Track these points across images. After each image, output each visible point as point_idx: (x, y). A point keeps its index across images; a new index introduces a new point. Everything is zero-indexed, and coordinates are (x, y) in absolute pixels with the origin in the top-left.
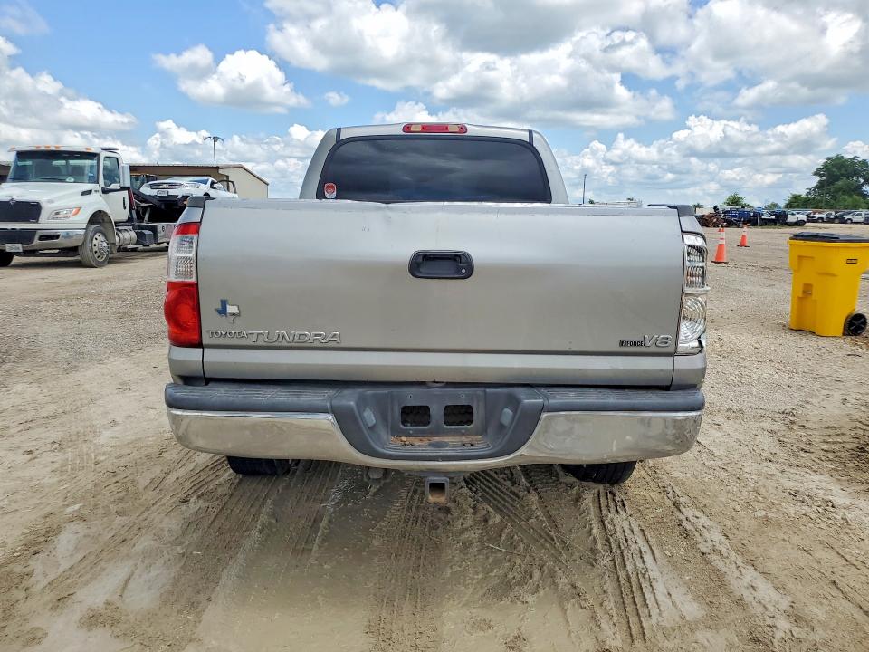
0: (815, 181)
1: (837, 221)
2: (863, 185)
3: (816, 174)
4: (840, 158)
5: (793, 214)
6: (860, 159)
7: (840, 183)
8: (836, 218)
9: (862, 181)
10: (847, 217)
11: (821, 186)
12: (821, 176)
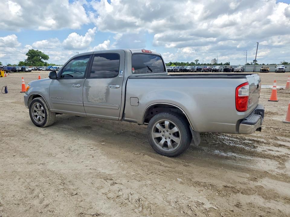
0: (27, 57)
1: (37, 70)
2: (41, 59)
3: (26, 55)
4: (33, 50)
5: (27, 68)
6: (39, 51)
7: (35, 58)
8: (37, 69)
9: (41, 58)
10: (40, 69)
11: (29, 59)
12: (28, 55)
